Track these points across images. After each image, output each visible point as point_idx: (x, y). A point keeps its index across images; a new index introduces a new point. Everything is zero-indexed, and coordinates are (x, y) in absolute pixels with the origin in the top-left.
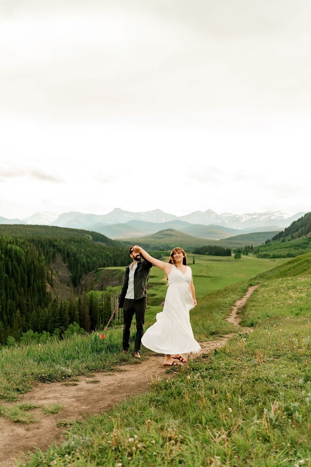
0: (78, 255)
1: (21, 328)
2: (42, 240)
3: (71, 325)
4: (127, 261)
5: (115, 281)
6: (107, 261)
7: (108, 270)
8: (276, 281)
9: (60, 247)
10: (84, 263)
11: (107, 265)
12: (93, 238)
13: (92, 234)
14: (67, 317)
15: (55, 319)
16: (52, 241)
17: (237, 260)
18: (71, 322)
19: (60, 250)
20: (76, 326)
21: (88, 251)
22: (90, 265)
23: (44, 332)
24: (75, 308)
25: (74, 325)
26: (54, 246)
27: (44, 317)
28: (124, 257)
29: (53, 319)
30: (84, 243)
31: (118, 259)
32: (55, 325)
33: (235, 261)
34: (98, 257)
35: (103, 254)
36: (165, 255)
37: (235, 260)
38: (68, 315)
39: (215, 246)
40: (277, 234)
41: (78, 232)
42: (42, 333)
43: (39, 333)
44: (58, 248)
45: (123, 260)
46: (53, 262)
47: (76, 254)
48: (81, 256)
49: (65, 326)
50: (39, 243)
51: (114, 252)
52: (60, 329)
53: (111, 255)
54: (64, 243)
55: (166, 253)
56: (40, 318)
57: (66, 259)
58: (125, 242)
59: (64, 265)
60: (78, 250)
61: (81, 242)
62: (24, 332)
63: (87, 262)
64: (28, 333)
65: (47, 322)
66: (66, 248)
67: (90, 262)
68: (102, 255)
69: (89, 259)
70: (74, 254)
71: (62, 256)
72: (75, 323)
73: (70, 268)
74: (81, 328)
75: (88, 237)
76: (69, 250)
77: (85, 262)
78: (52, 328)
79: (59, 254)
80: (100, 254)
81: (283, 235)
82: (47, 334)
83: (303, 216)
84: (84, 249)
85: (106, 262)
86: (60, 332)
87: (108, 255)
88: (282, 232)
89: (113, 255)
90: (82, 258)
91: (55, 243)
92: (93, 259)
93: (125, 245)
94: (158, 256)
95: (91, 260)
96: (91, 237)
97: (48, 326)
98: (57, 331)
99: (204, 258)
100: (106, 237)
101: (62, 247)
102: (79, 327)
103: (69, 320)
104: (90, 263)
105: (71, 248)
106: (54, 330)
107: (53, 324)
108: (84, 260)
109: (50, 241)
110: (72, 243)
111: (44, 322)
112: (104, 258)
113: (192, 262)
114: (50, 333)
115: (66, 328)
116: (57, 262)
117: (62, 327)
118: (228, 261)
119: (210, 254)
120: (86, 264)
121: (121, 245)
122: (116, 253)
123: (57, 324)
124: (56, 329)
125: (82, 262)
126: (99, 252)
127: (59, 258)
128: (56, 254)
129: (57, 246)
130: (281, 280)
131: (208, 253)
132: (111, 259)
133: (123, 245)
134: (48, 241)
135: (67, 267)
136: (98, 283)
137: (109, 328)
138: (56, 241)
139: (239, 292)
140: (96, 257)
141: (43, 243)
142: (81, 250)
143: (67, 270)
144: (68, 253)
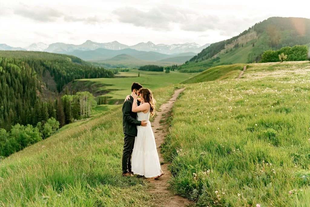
0: (61, 71)
1: (13, 122)
2: (35, 61)
3: (50, 120)
4: (94, 75)
5: (86, 88)
7: (81, 81)
8: (200, 85)
9: (47, 66)
11: (80, 78)
12: (72, 60)
13: (71, 57)
14: (47, 113)
15: (38, 115)
16: (42, 62)
18: (50, 117)
19: (48, 68)
20: (53, 120)
21: (68, 68)
23: (29, 125)
24: (52, 107)
25: (52, 119)
26: (44, 65)
27: (30, 114)
29: (37, 115)
30: (65, 63)
31: (88, 74)
32: (38, 119)
34: (75, 72)
35: (78, 71)
36: (121, 71)
37: (166, 74)
38: (48, 112)
39: (153, 65)
40: (193, 57)
41: (62, 56)
42: (27, 125)
43: (25, 126)
45: (92, 74)
46: (43, 76)
47: (59, 70)
48: (63, 72)
49: (45, 120)
50: (33, 63)
52: (41, 122)
53: (84, 71)
54: (51, 63)
55: (121, 70)
56: (27, 115)
57: (53, 74)
58: (93, 63)
59: (51, 77)
60: (60, 68)
61: (63, 62)
62: (13, 125)
64: (16, 126)
65: (32, 118)
66: (52, 67)
68: (77, 71)
69: (68, 74)
70: (58, 71)
71: (50, 71)
72: (52, 118)
73: (56, 80)
74: (57, 121)
75: (69, 60)
77: (66, 76)
78: (36, 121)
79: (47, 70)
81: (196, 58)
82: (31, 127)
83: (210, 46)
84: (65, 67)
85: (80, 76)
86: (42, 125)
87: (81, 71)
88: (196, 56)
90: (64, 73)
91: (45, 63)
92: (71, 74)
93: (94, 65)
94: (115, 71)
95: (70, 75)
96: (70, 60)
97: (33, 120)
98: (39, 123)
100: (80, 59)
101: (49, 66)
102: (56, 120)
103: (49, 116)
104: (69, 76)
105: (56, 67)
106: (37, 123)
107: (37, 119)
108: (65, 74)
109: (40, 61)
110: (56, 63)
111: (30, 118)
112: (79, 73)
113: (138, 75)
114: (33, 126)
115: (46, 121)
116: (47, 76)
117: (43, 121)
118: (161, 75)
119: (150, 70)
120: (67, 77)
121: (91, 64)
122: (87, 70)
123: (39, 119)
124: (38, 122)
125: (64, 76)
126: (76, 69)
127: (48, 73)
128: (46, 71)
129: (46, 65)
130: (204, 84)
131: (148, 69)
132: (83, 73)
133: (92, 64)
134: (39, 62)
135: (53, 79)
137: (78, 121)
139: (166, 95)
140: (74, 72)
141: (36, 63)
142: (63, 68)
143: (53, 81)
144: (54, 70)
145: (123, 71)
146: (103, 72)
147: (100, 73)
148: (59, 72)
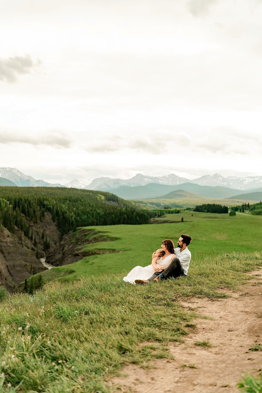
2: (30, 199)
4: (117, 219)
6: (97, 220)
7: (84, 230)
9: (49, 206)
10: (72, 222)
11: (95, 224)
12: (105, 198)
16: (42, 201)
17: (232, 217)
19: (49, 210)
21: (80, 210)
22: (79, 223)
26: (44, 206)
28: (115, 216)
31: (108, 217)
33: (230, 218)
34: (89, 215)
35: (95, 213)
39: (214, 204)
41: (92, 193)
44: (47, 207)
45: (114, 218)
46: (41, 221)
47: (66, 212)
48: (71, 215)
50: (26, 202)
51: (106, 210)
54: (55, 202)
55: (169, 211)
57: (57, 218)
58: (135, 202)
59: (52, 223)
60: (69, 209)
63: (76, 221)
66: (55, 207)
67: (80, 220)
68: (93, 213)
69: (78, 218)
71: (52, 214)
73: (59, 226)
75: (100, 197)
76: (59, 209)
77: (74, 220)
79: (48, 213)
80: (92, 212)
84: (76, 208)
85: (95, 221)
87: (99, 214)
89: (104, 213)
90: (72, 217)
91: (45, 202)
92: (83, 217)
93: (136, 204)
95: (81, 219)
96: (103, 198)
99: (201, 215)
100: (117, 197)
101: (51, 206)
104: (78, 222)
105: (62, 207)
108: (73, 218)
110: (67, 202)
112: (94, 216)
113: (181, 220)
116: (46, 220)
118: (223, 218)
119: (208, 211)
120: (75, 222)
121: (131, 203)
125: (71, 221)
126: (91, 211)
127: (48, 216)
128: (45, 213)
129: (47, 205)
131: (206, 210)
132: (101, 217)
133: (133, 203)
134: (36, 200)
135: (55, 225)
136: (73, 244)
138: (46, 200)
140: (87, 215)
141: (32, 202)
142: (73, 208)
143: (55, 228)
144: (57, 212)
145: (172, 212)
146: (131, 214)
147: (126, 217)
148: (65, 215)
